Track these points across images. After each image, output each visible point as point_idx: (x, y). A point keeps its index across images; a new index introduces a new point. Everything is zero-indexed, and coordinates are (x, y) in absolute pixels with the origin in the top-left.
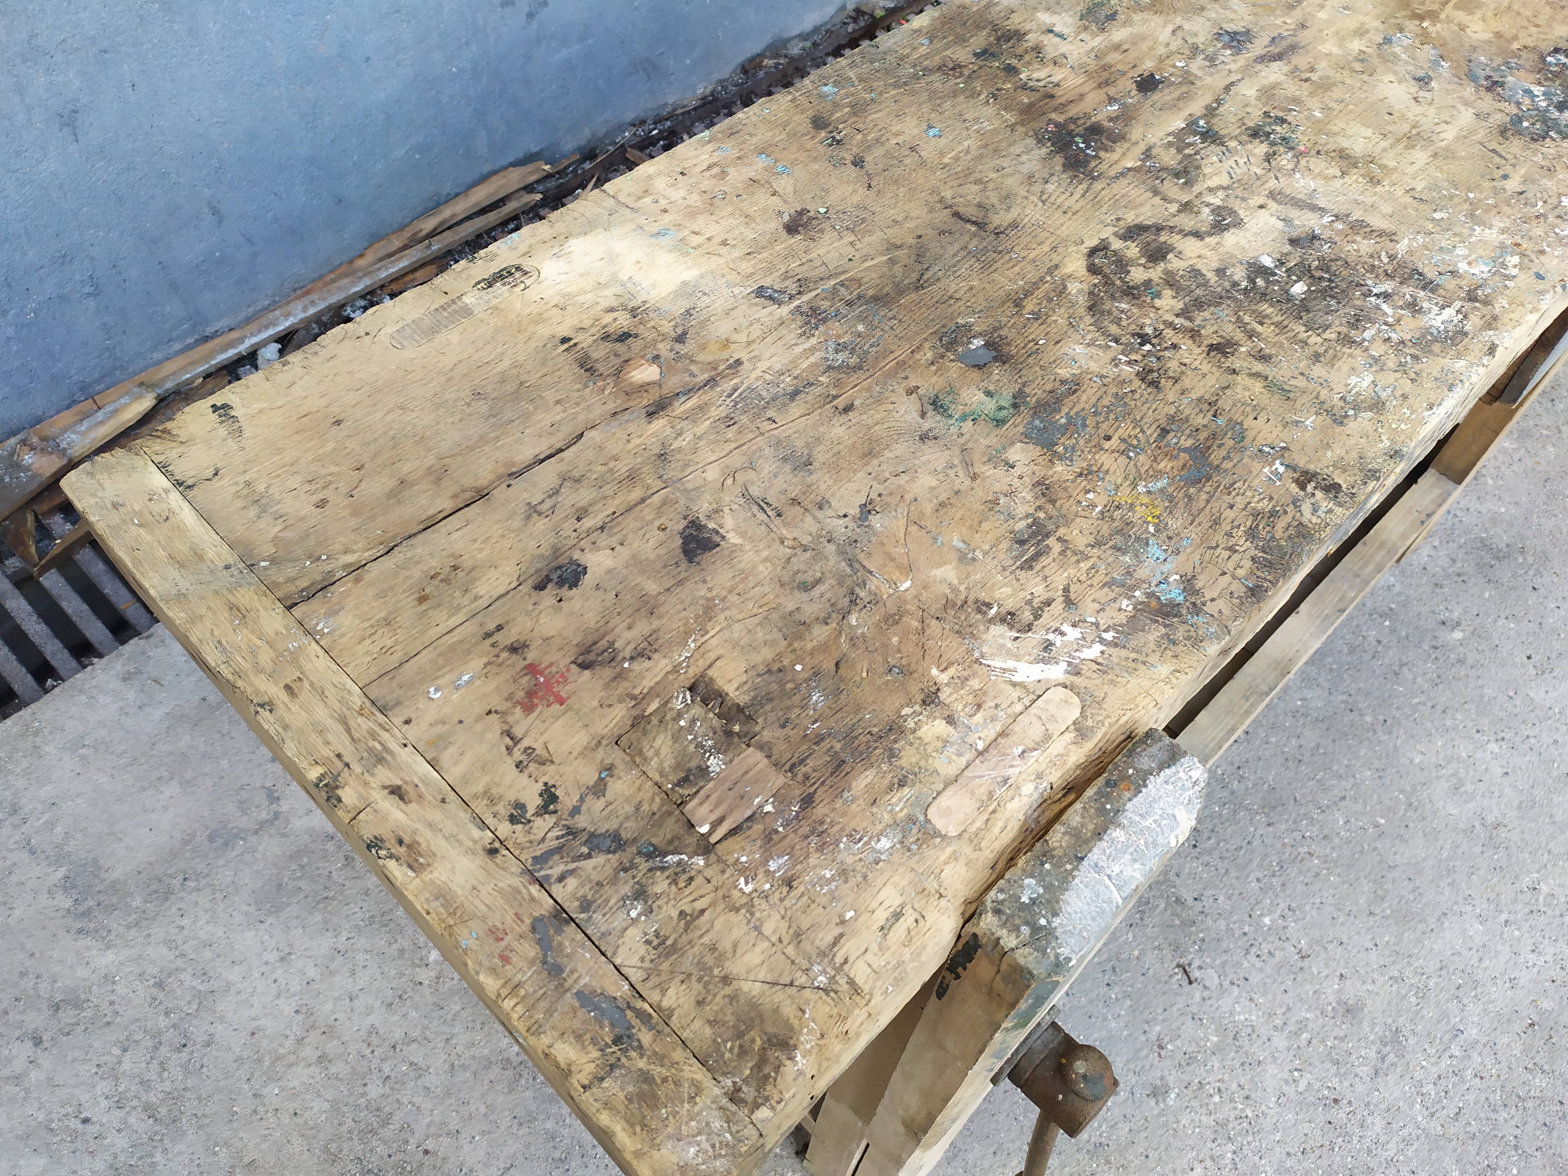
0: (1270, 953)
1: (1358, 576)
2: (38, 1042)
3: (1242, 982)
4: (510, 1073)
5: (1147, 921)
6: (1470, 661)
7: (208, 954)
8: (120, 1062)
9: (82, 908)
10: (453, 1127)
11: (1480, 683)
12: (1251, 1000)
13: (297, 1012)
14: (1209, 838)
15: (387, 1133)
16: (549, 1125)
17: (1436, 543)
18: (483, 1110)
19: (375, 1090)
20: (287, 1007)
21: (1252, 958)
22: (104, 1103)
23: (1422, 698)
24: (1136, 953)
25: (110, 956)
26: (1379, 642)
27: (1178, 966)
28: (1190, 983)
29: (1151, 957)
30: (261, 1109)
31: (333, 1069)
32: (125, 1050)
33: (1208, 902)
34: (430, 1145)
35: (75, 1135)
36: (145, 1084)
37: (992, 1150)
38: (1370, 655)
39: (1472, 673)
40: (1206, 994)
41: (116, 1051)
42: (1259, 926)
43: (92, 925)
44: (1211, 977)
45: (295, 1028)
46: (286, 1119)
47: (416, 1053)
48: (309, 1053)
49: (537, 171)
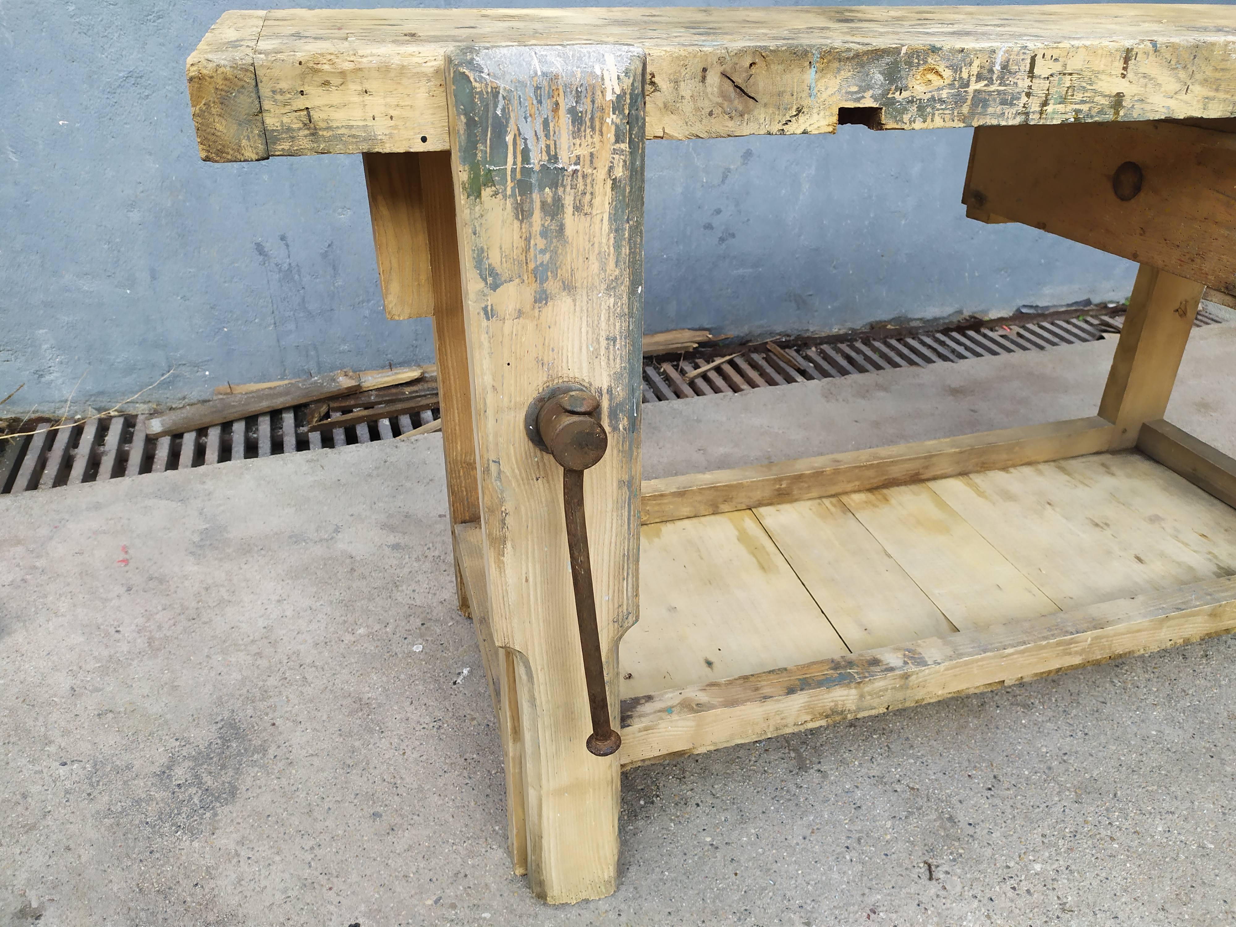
0: (1028, 891)
1: (1210, 595)
2: (129, 589)
3: (985, 901)
4: (356, 706)
5: (913, 820)
7: (243, 584)
8: (157, 613)
9: (201, 544)
10: (299, 719)
12: (988, 917)
13: (265, 627)
14: (1008, 789)
15: (262, 705)
16: (357, 744)
18: (324, 718)
19: (272, 681)
20: (261, 623)
21: (1007, 887)
22: (133, 627)
24: (888, 837)
25: (196, 568)
27: (925, 862)
28: (931, 879)
29: (900, 846)
30: (205, 664)
31: (259, 662)
32: (164, 609)
33: (981, 832)
34: (278, 722)
35: (107, 635)
36: (160, 627)
37: (669, 910)
40: (942, 893)
41: (160, 608)
42: (1026, 868)
43: (200, 552)
44: (955, 885)
45: (257, 634)
46: (213, 674)
47: (310, 674)
48: (254, 649)
49: (703, 335)
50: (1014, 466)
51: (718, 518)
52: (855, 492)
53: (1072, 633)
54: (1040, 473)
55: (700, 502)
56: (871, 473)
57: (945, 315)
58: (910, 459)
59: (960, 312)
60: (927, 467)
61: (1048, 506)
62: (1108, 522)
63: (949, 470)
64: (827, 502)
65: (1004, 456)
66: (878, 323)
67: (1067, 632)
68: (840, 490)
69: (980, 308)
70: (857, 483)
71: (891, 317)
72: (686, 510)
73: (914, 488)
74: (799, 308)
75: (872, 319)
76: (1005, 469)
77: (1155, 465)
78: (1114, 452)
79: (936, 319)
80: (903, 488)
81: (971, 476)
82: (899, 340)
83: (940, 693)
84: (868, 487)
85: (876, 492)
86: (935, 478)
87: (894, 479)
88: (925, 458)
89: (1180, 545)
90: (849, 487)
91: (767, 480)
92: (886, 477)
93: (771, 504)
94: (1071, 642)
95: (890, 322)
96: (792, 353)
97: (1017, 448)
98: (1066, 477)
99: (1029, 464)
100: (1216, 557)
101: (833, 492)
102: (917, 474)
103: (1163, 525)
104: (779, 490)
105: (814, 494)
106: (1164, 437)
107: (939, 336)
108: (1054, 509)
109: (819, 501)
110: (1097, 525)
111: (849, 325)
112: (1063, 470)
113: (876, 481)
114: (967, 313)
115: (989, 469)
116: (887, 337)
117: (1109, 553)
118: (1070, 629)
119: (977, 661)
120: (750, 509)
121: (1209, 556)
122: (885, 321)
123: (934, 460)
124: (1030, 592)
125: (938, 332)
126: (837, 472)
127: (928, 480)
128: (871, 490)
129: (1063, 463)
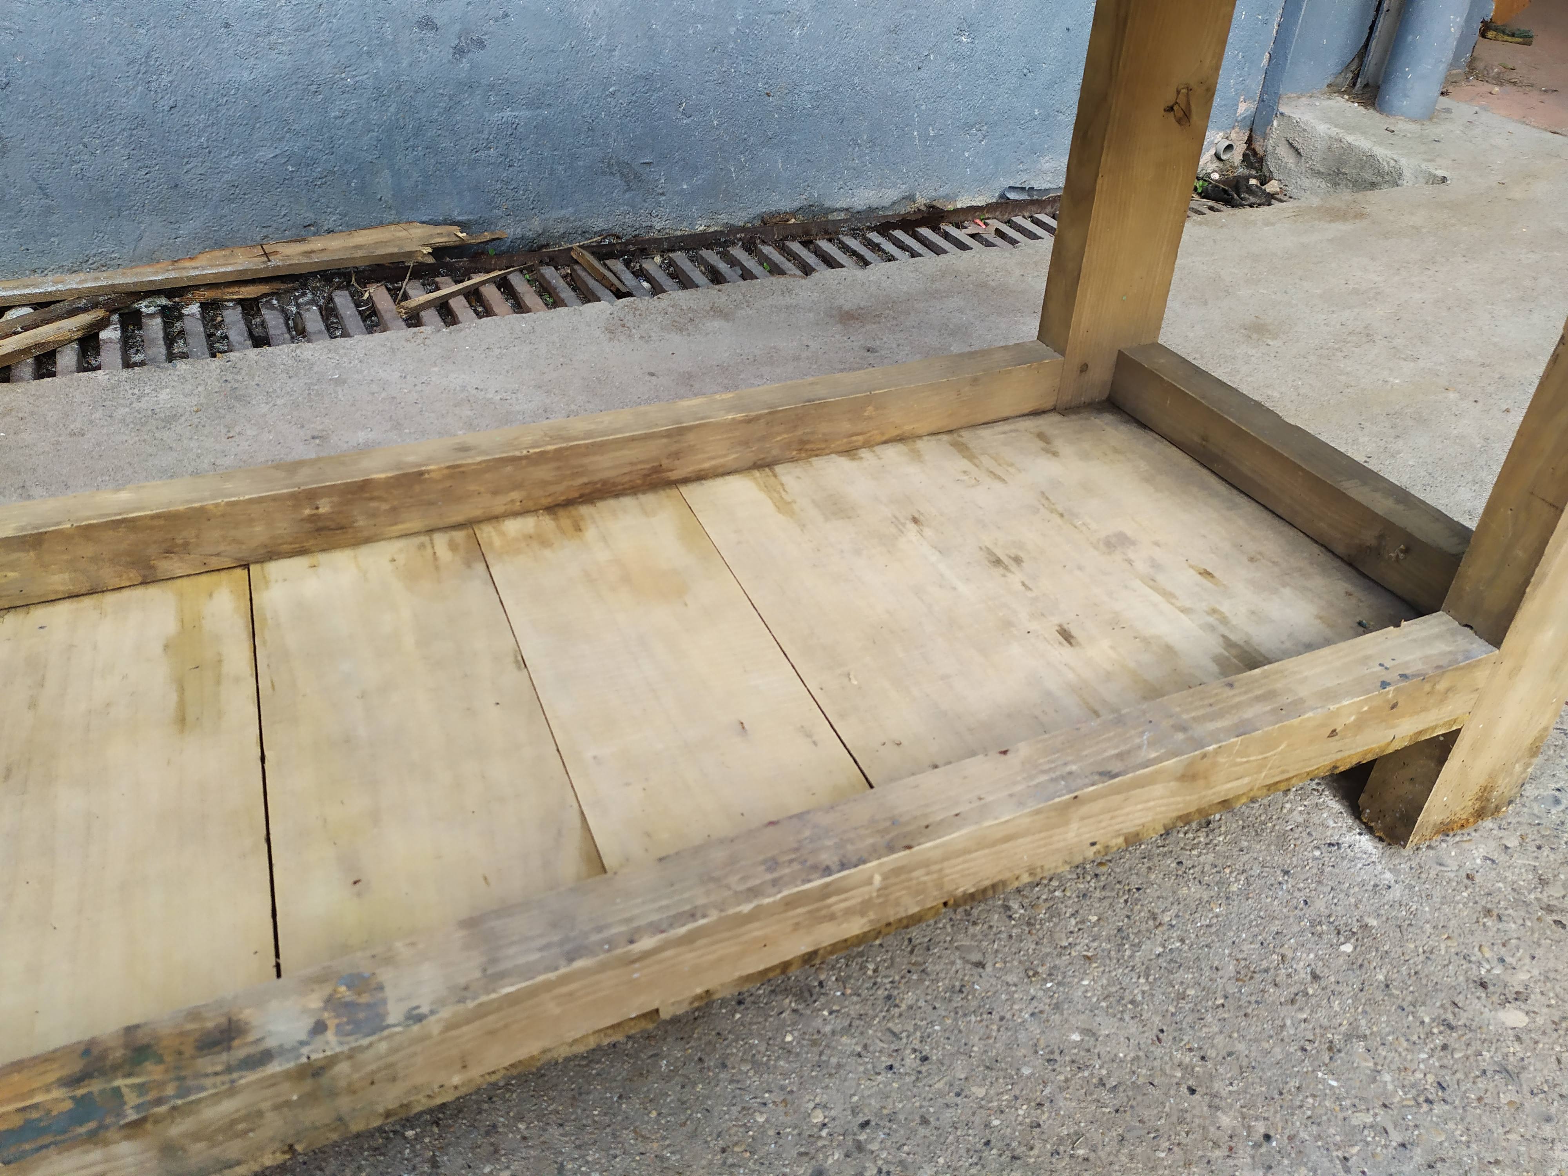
1: (1184, 729)
6: (1534, 1076)
11: (1548, 1130)
17: (1513, 842)
23: (1382, 1118)
26: (1315, 977)
38: (1285, 994)
39: (1531, 1104)
49: (449, 235)
50: (869, 445)
51: (153, 592)
52: (515, 514)
53: (827, 871)
54: (917, 456)
55: (94, 559)
56: (543, 472)
57: (886, 202)
58: (633, 439)
59: (911, 198)
60: (676, 455)
61: (911, 526)
62: (1021, 554)
63: (730, 459)
64: (441, 541)
65: (846, 426)
66: (772, 215)
67: (814, 868)
68: (477, 513)
69: (942, 192)
70: (516, 495)
71: (796, 205)
72: (59, 581)
73: (649, 499)
74: (629, 189)
75: (761, 209)
76: (850, 452)
77: (1140, 432)
78: (1065, 410)
79: (871, 210)
80: (627, 502)
81: (778, 469)
82: (806, 244)
83: (456, 1080)
84: (545, 502)
85: (561, 513)
86: (700, 477)
87: (605, 482)
88: (668, 434)
89: (1157, 598)
90: (499, 504)
91: (274, 499)
92: (585, 480)
93: (302, 552)
94: (825, 893)
95: (794, 213)
96: (618, 265)
97: (869, 411)
98: (965, 464)
99: (901, 439)
100: (1224, 620)
101: (460, 518)
102: (658, 470)
103: (1131, 555)
104: (313, 519)
105: (415, 523)
106: (1153, 376)
107: (874, 237)
108: (920, 533)
109: (424, 539)
110: (998, 562)
111: (724, 218)
112: (962, 449)
113: (561, 491)
114: (921, 201)
115: (817, 453)
116: (786, 238)
117: (1007, 624)
118: (827, 858)
119: (548, 986)
120: (247, 566)
121: (1211, 619)
122: (786, 213)
123: (691, 438)
124: (809, 735)
125: (871, 229)
126: (456, 473)
127: (686, 481)
128: (551, 509)
129: (966, 435)
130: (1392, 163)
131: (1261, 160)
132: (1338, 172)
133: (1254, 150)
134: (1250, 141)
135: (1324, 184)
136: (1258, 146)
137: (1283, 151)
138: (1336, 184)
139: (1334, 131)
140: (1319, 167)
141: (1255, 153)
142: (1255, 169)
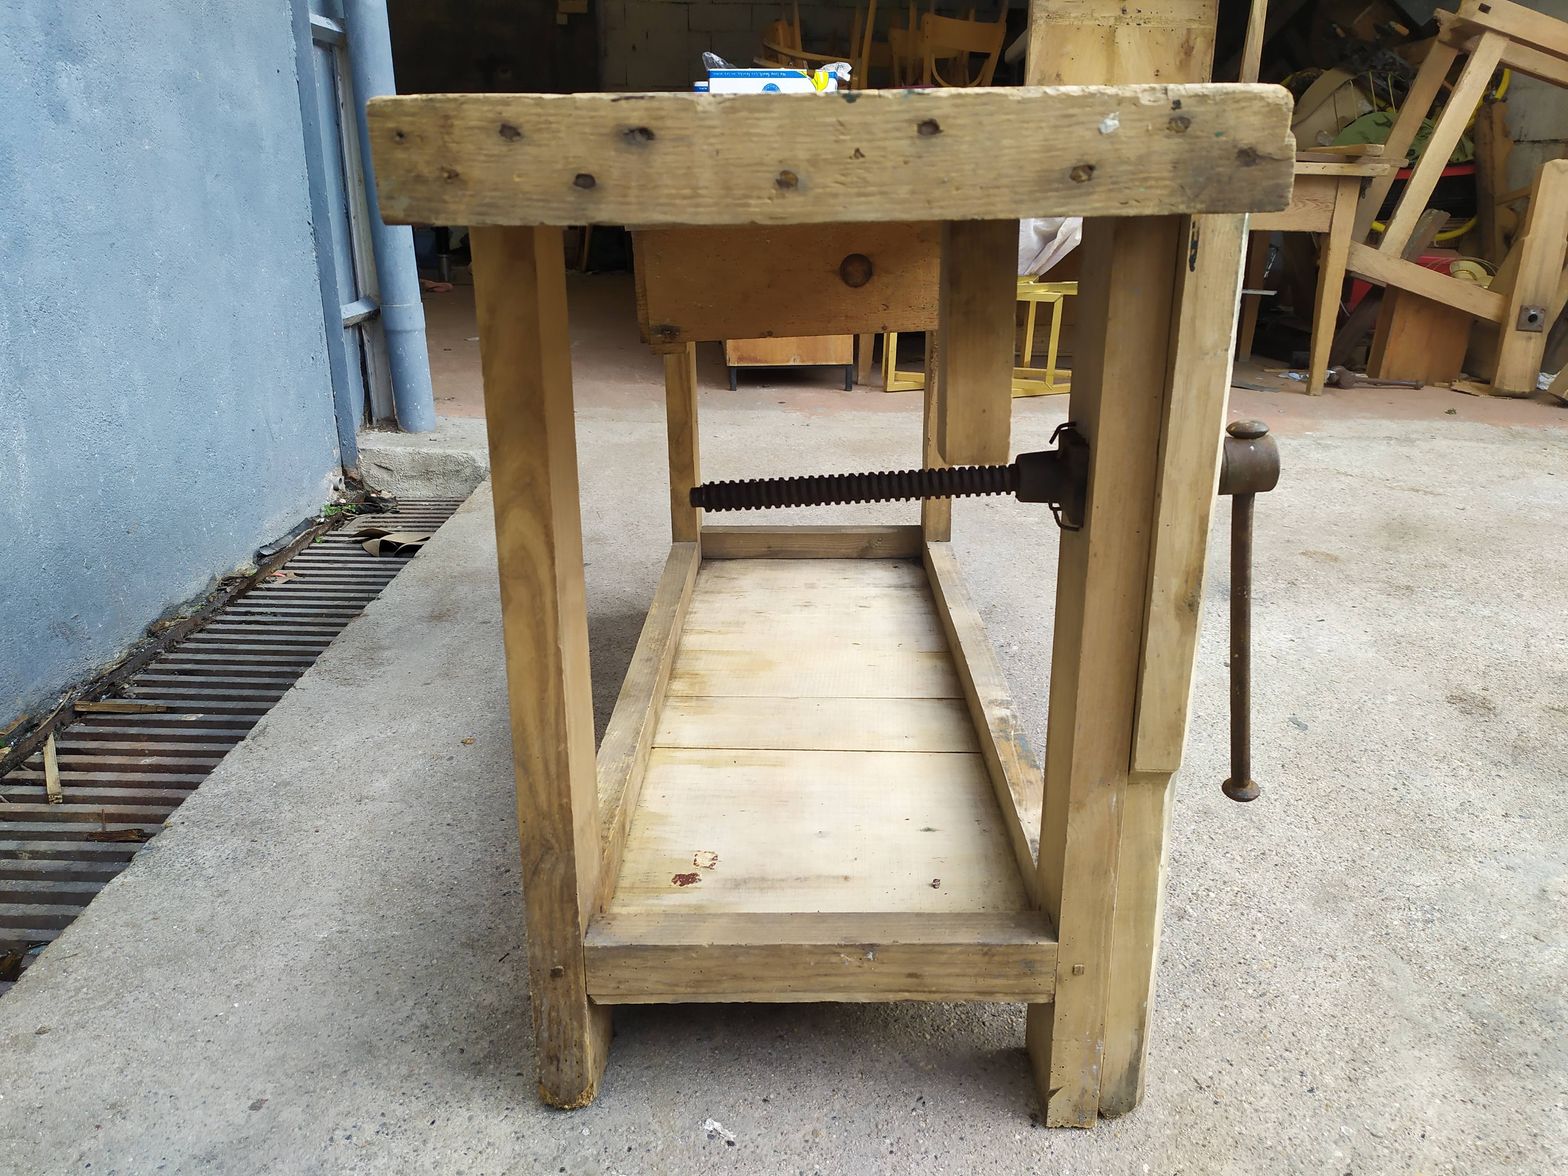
54: (704, 601)
57: (204, 587)
59: (214, 578)
64: (674, 703)
66: (153, 625)
69: (227, 566)
73: (684, 657)
75: (142, 624)
80: (681, 662)
81: (687, 628)
82: (202, 632)
85: (677, 676)
90: (666, 683)
95: (163, 619)
99: (690, 600)
107: (233, 609)
109: (669, 707)
111: (127, 641)
112: (711, 592)
114: (219, 578)
116: (190, 635)
120: (652, 748)
122: (157, 620)
129: (701, 589)
130: (465, 456)
131: (361, 482)
132: (427, 472)
133: (351, 478)
134: (345, 473)
135: (419, 482)
136: (353, 474)
137: (375, 471)
138: (429, 479)
139: (410, 450)
140: (410, 473)
141: (354, 480)
142: (360, 489)
